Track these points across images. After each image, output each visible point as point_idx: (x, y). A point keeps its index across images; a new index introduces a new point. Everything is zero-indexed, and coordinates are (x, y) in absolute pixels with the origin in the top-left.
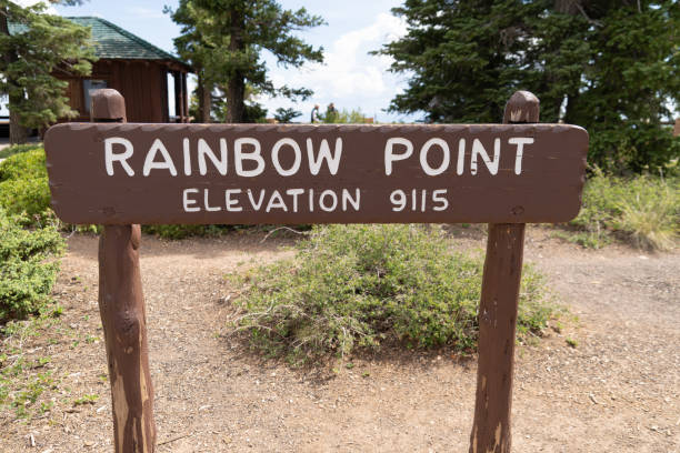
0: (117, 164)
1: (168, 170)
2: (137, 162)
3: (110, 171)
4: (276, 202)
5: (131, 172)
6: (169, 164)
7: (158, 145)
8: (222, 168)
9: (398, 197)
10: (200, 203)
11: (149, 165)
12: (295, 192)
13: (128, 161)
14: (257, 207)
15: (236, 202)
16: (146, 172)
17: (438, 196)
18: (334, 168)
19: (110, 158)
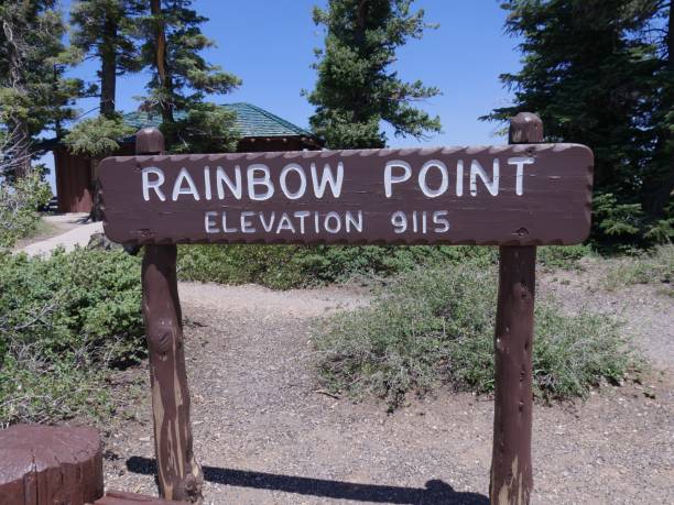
0: (152, 191)
1: (192, 195)
2: (167, 188)
3: (147, 198)
4: (285, 225)
5: (163, 199)
6: (193, 191)
7: (184, 174)
8: (238, 194)
9: (399, 219)
10: (219, 225)
11: (177, 192)
12: (302, 216)
13: (160, 187)
14: (268, 229)
15: (249, 224)
16: (175, 198)
17: (439, 217)
18: (336, 192)
19: (146, 185)
